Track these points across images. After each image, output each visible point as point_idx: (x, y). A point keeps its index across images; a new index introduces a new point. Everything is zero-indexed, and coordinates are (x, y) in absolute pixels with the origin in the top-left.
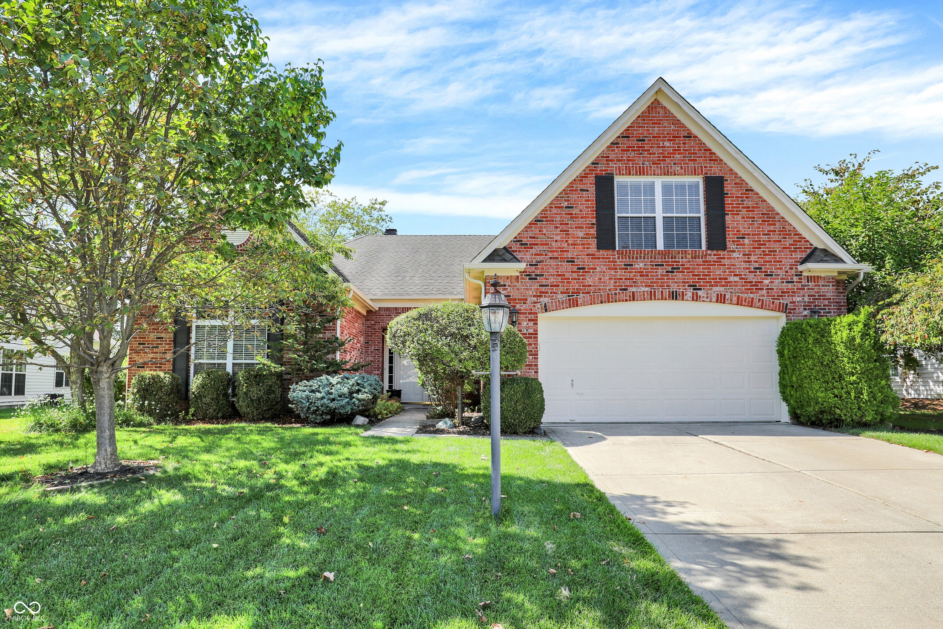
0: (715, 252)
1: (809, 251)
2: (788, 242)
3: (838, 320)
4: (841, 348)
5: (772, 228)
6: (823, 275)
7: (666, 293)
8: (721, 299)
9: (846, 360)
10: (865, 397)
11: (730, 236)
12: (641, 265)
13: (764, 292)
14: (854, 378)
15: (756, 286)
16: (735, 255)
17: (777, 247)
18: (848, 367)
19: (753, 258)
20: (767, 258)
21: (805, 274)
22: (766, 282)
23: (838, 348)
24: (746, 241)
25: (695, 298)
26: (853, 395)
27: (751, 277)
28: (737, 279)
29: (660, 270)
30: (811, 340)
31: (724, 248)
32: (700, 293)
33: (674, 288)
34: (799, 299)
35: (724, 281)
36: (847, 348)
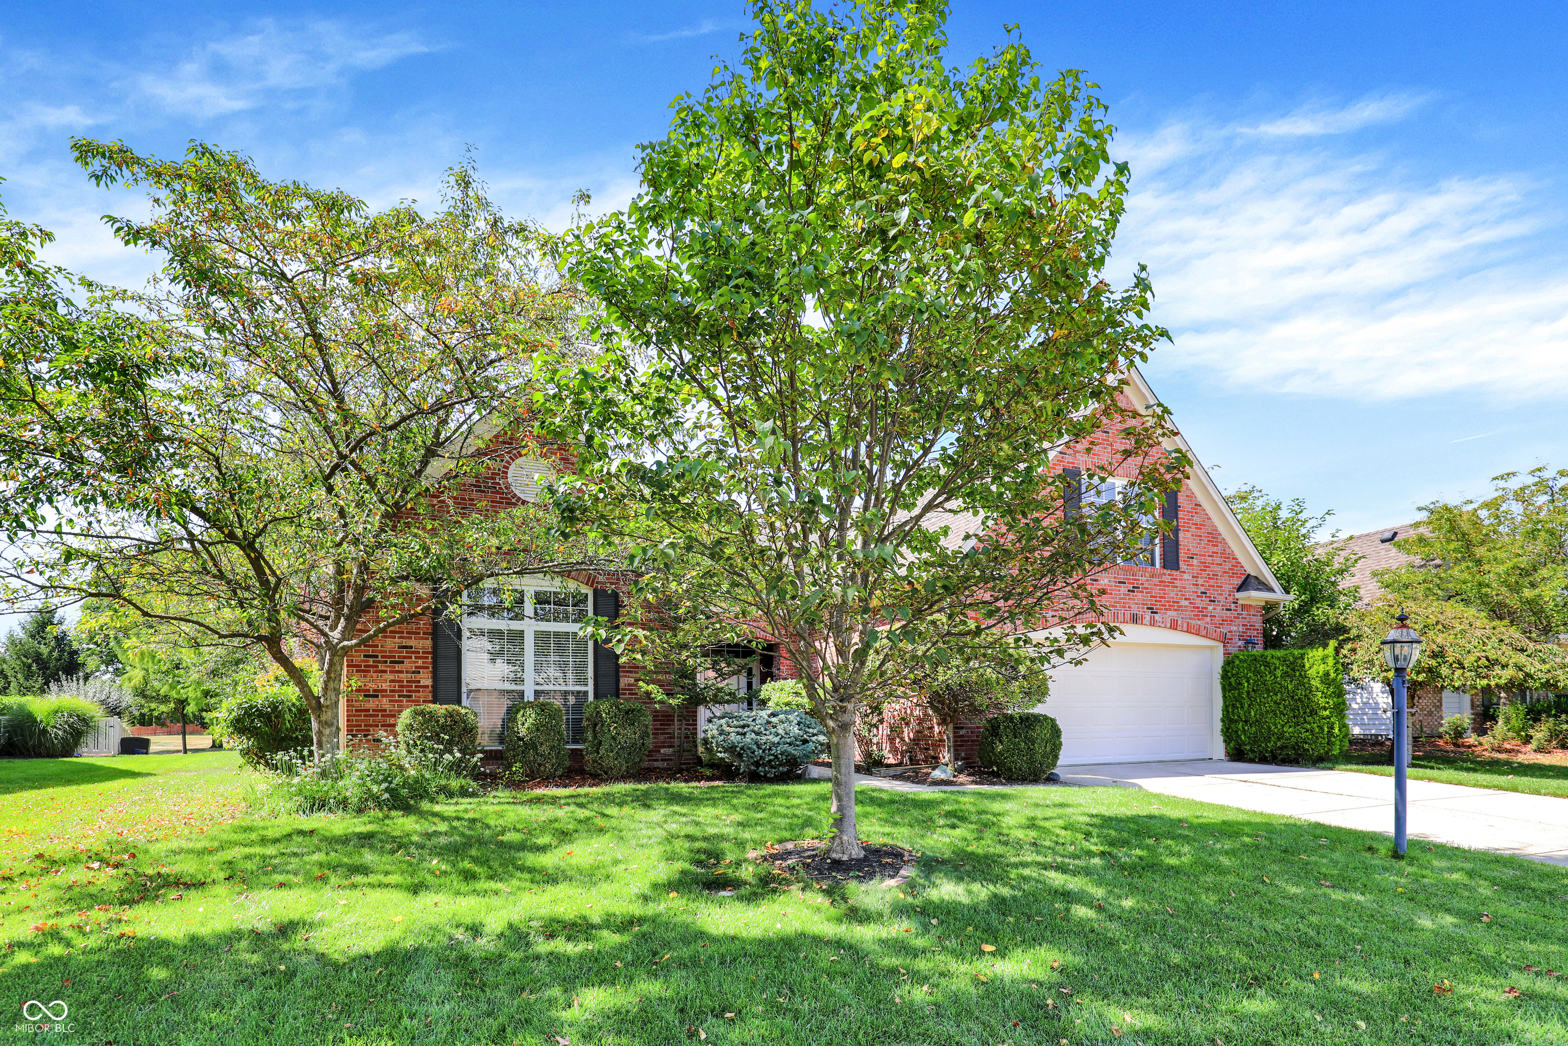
0: (1169, 572)
1: (1243, 577)
2: (1228, 566)
3: (1311, 655)
4: (1316, 683)
5: (1215, 549)
6: (1254, 604)
7: (1128, 617)
8: (1174, 626)
9: (1320, 694)
10: (1336, 731)
11: (1182, 555)
12: (1106, 581)
13: (1208, 619)
14: (1327, 713)
15: (1201, 613)
16: (1186, 576)
17: (1218, 569)
18: (1322, 702)
19: (1200, 581)
20: (1212, 582)
21: (1240, 602)
22: (1210, 608)
23: (1313, 682)
24: (1195, 562)
25: (1153, 623)
26: (1326, 729)
27: (1199, 603)
28: (1187, 603)
29: (1122, 589)
30: (1279, 673)
31: (1177, 568)
32: (1157, 617)
33: (1135, 610)
34: (1235, 628)
35: (1174, 605)
36: (1322, 682)
